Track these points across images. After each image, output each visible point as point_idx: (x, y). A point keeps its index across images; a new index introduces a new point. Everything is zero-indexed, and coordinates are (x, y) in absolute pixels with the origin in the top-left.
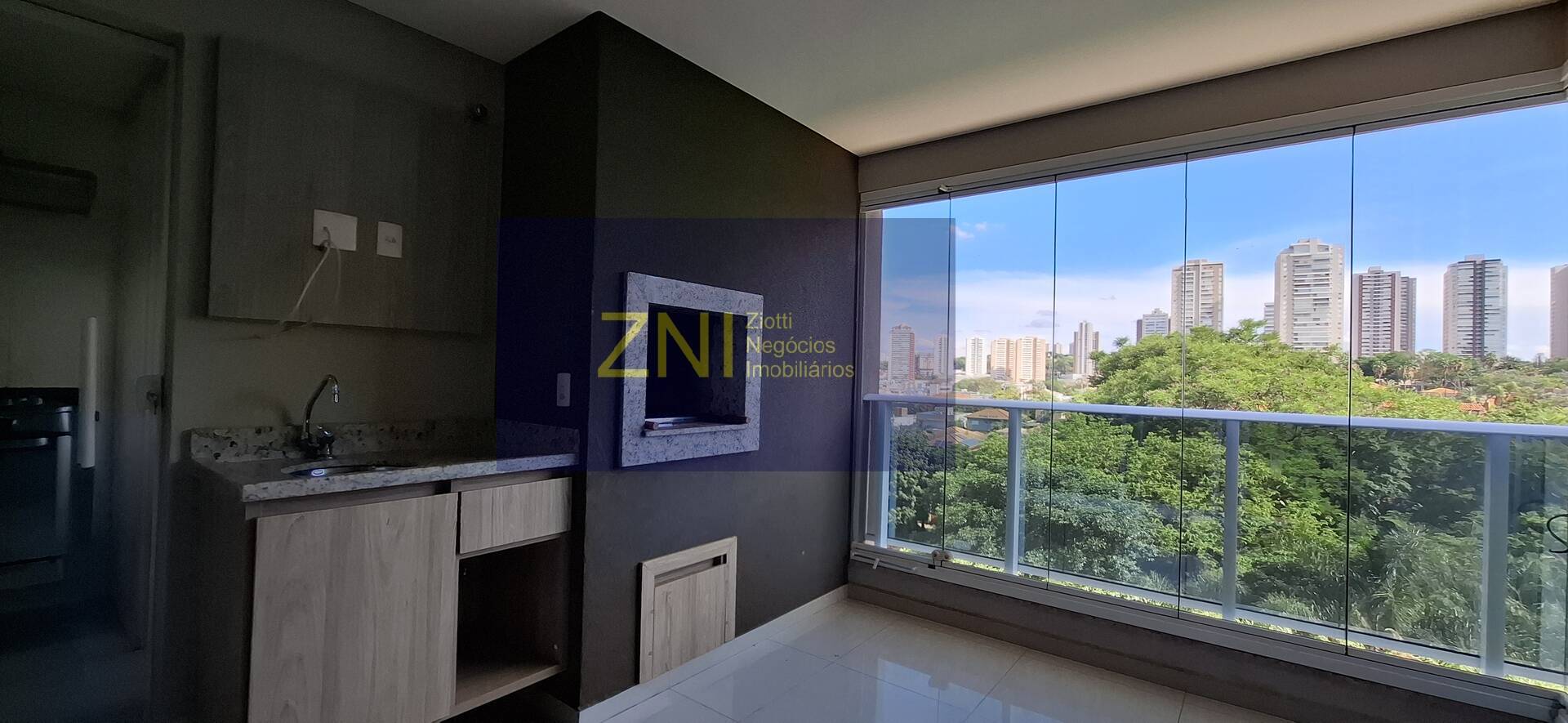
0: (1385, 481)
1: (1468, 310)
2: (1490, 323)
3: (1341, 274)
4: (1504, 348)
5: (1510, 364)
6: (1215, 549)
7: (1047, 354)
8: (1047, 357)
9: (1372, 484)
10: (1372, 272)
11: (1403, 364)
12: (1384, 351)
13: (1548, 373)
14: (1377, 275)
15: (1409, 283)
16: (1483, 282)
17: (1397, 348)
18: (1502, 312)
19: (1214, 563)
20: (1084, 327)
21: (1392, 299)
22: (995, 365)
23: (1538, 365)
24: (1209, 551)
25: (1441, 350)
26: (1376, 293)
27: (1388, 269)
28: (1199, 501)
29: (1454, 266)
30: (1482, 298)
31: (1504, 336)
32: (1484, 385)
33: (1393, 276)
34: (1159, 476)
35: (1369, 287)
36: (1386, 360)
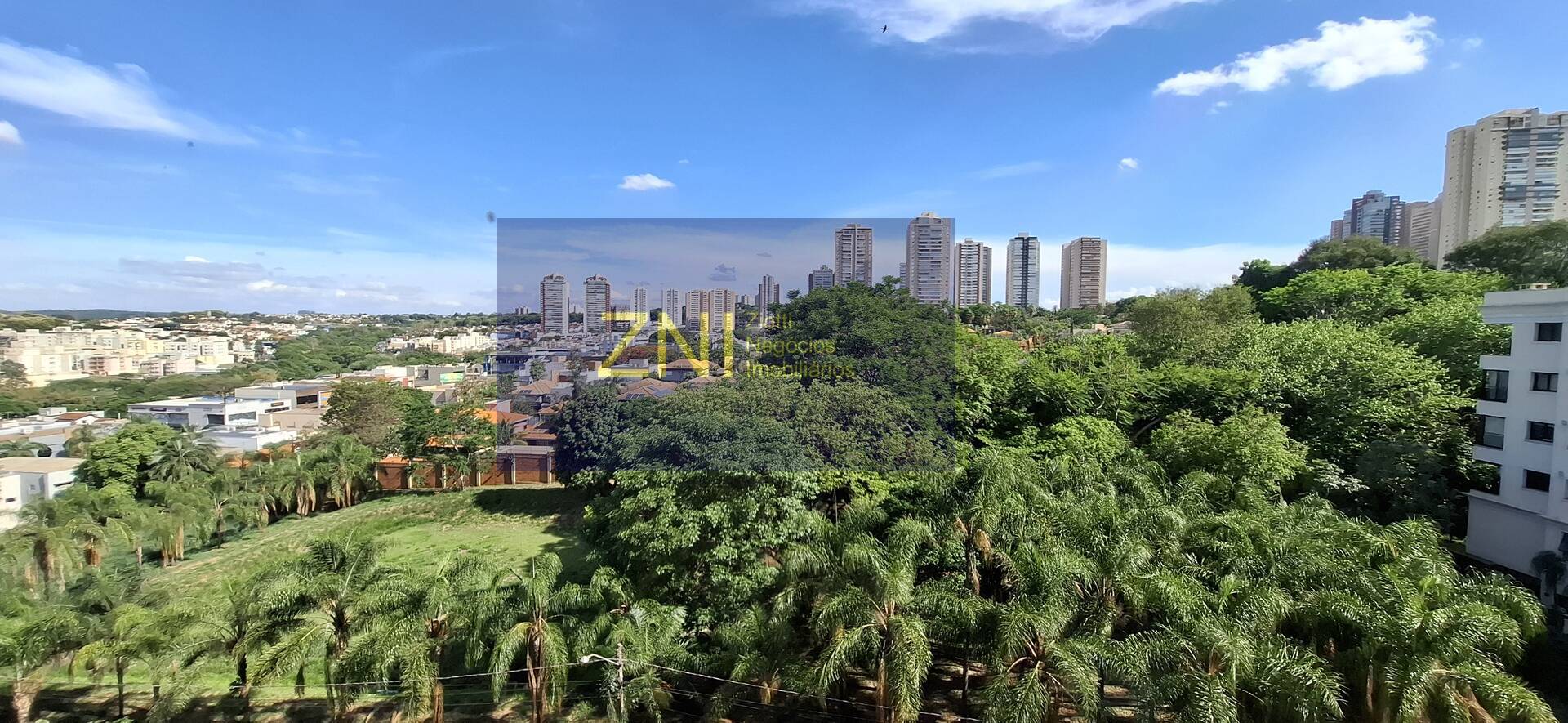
1: (1019, 273)
2: (1031, 280)
4: (1037, 301)
5: (1041, 312)
6: (863, 479)
7: (736, 305)
8: (737, 308)
10: (967, 241)
11: (984, 313)
12: (973, 304)
13: (1059, 319)
14: (970, 244)
15: (987, 250)
16: (1027, 253)
17: (981, 302)
18: (1036, 275)
19: (863, 491)
20: (767, 280)
21: (978, 263)
22: (689, 316)
23: (1054, 313)
24: (860, 481)
25: (1004, 303)
26: (969, 258)
27: (976, 241)
28: (851, 439)
29: (1012, 240)
30: (1027, 264)
31: (1038, 293)
32: (1027, 328)
33: (979, 245)
34: (821, 419)
35: (964, 252)
36: (974, 309)
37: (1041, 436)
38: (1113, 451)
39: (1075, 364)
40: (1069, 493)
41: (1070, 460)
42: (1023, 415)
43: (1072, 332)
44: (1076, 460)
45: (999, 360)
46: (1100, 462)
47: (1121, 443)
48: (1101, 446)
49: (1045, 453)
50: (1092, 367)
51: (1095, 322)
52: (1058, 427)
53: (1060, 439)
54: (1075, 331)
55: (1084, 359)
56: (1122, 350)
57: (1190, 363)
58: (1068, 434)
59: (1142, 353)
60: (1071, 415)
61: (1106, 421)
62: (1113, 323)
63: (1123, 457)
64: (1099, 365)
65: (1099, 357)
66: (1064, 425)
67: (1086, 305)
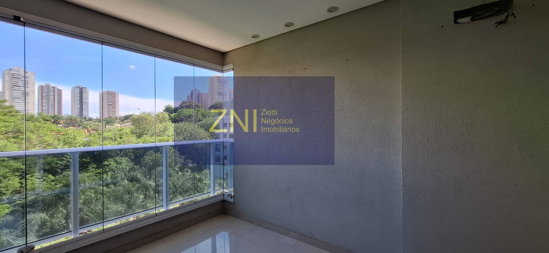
0: (63, 160)
1: (78, 102)
2: (84, 105)
3: (33, 84)
4: (88, 114)
5: (90, 119)
9: (58, 162)
10: (46, 85)
11: (59, 119)
12: (51, 114)
13: (99, 122)
14: (48, 86)
15: (60, 91)
16: (82, 94)
17: (56, 113)
18: (87, 103)
21: (54, 96)
23: (97, 120)
25: (70, 115)
26: (48, 93)
27: (52, 85)
29: (74, 87)
30: (82, 99)
31: (88, 111)
32: (84, 126)
33: (54, 88)
35: (45, 90)
36: (53, 117)
37: (98, 168)
38: (128, 168)
39: (111, 138)
40: (112, 186)
41: (111, 174)
42: (88, 160)
43: (106, 127)
44: (114, 173)
45: (74, 138)
46: (123, 172)
47: (131, 165)
48: (123, 167)
49: (100, 173)
50: (118, 139)
51: (115, 123)
52: (106, 163)
53: (106, 167)
54: (107, 127)
55: (115, 136)
56: (129, 132)
57: (152, 136)
58: (110, 164)
59: (136, 133)
60: (110, 157)
61: (124, 158)
62: (123, 123)
63: (132, 169)
64: (121, 138)
65: (121, 135)
66: (108, 162)
67: (111, 117)
